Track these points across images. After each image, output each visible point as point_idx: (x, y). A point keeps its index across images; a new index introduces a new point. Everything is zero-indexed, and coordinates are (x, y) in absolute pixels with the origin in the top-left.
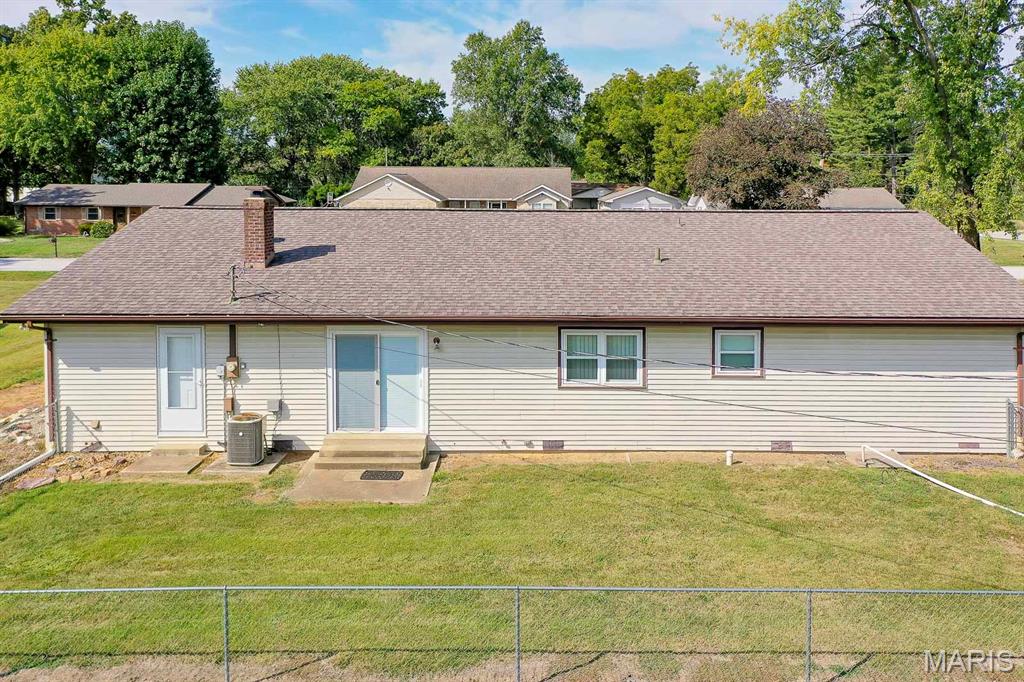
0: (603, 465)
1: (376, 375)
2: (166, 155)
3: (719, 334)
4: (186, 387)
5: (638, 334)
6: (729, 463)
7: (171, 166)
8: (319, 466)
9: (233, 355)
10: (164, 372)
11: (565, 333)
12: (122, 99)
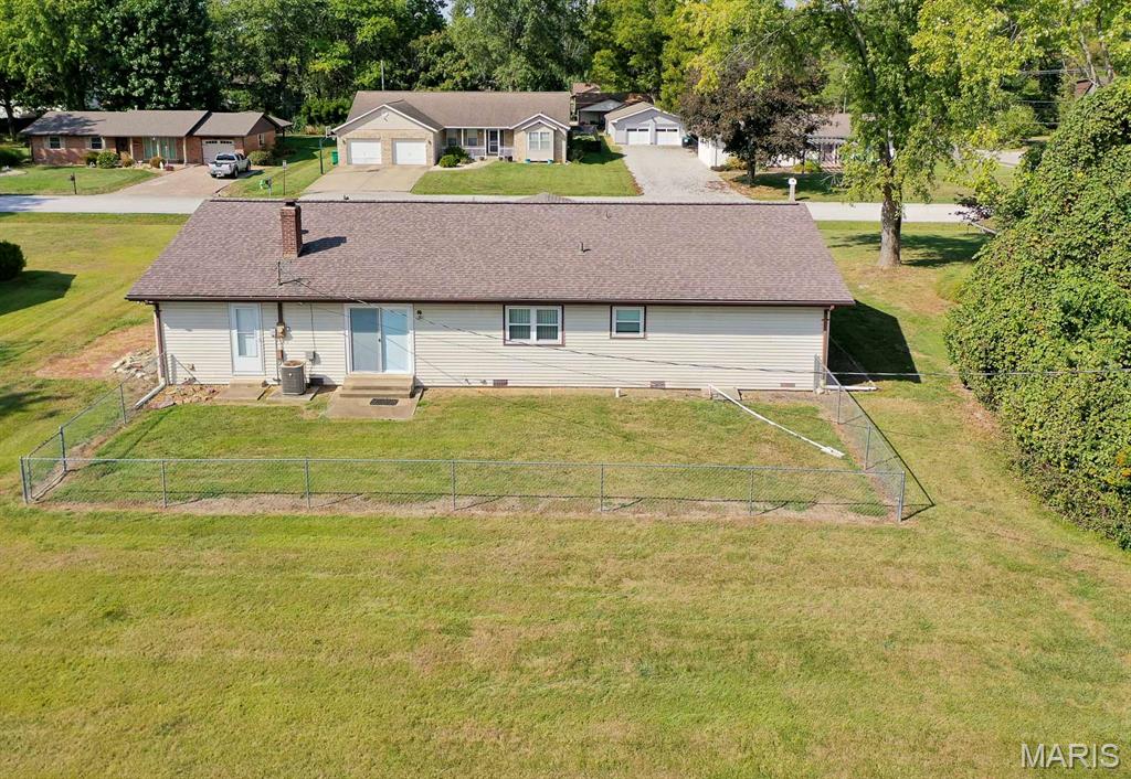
0: (532, 397)
1: (379, 335)
2: (160, 79)
3: (615, 309)
4: (251, 343)
5: (559, 309)
6: (617, 396)
7: (165, 89)
8: (342, 396)
9: (281, 322)
10: (235, 332)
11: (508, 308)
12: (112, 21)
